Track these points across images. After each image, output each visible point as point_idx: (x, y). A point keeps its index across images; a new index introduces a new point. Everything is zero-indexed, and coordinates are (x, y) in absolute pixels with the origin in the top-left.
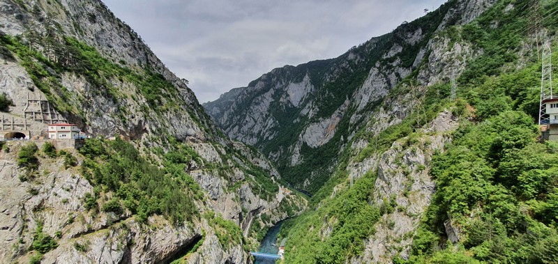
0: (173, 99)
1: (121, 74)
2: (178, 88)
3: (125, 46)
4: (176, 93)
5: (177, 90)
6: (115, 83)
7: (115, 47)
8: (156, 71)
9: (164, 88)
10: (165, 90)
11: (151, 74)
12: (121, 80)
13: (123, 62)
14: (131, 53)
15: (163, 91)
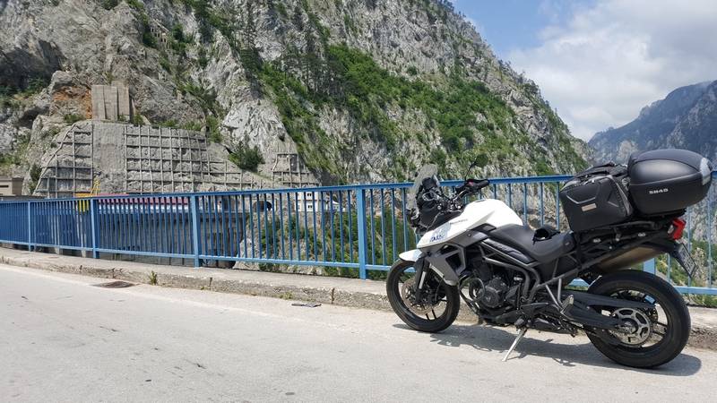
0: (499, 133)
1: (406, 94)
2: (514, 107)
3: (418, 38)
4: (508, 118)
5: (511, 111)
6: (393, 113)
7: (403, 44)
8: (472, 78)
9: (482, 111)
10: (484, 114)
11: (460, 86)
12: (403, 107)
13: (413, 71)
14: (427, 49)
15: (480, 118)
